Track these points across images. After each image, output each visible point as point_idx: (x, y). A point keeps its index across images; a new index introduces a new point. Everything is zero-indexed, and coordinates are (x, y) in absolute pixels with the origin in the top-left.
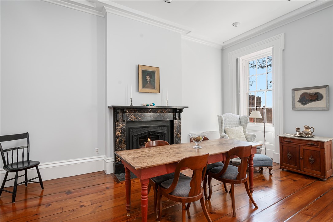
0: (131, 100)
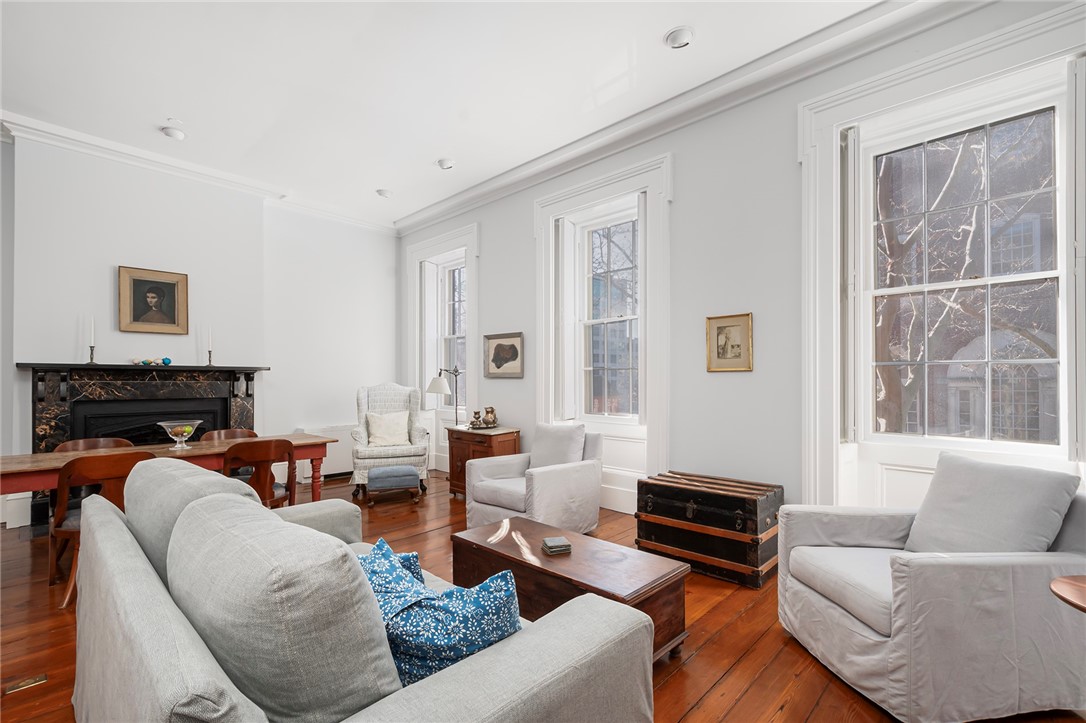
0: (92, 351)
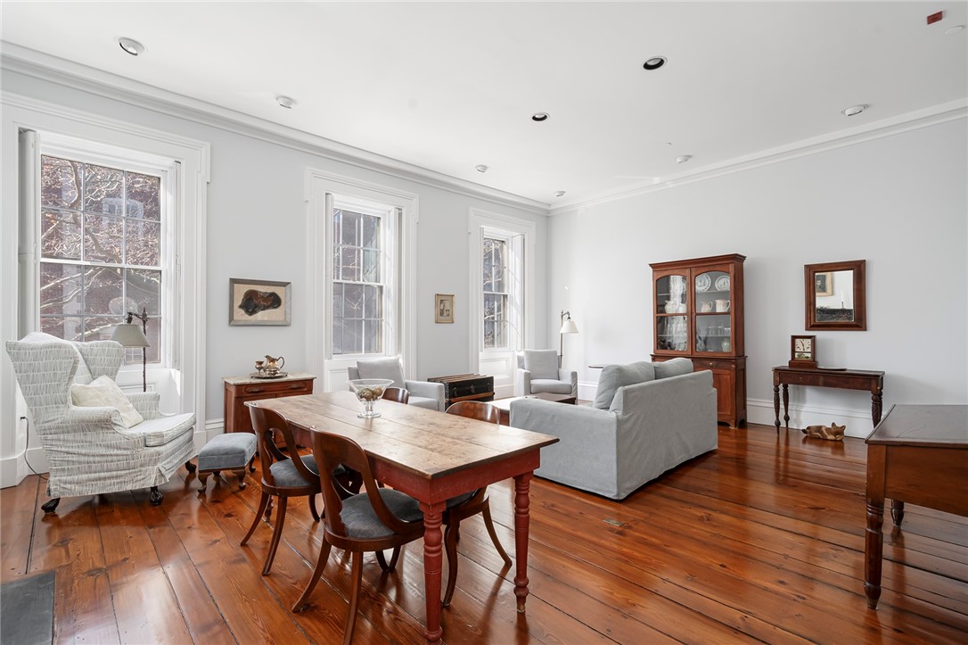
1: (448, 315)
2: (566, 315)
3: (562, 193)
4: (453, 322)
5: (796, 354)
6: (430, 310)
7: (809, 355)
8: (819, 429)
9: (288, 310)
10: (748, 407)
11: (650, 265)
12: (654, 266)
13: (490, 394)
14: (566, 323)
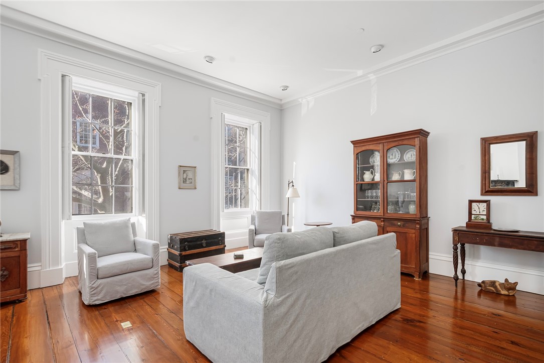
1: (191, 183)
2: (291, 184)
3: (285, 88)
4: (195, 188)
5: (473, 216)
6: (173, 178)
7: (485, 217)
8: (493, 283)
9: (17, 176)
10: (430, 261)
11: (352, 142)
12: (354, 143)
13: (222, 246)
14: (291, 189)
